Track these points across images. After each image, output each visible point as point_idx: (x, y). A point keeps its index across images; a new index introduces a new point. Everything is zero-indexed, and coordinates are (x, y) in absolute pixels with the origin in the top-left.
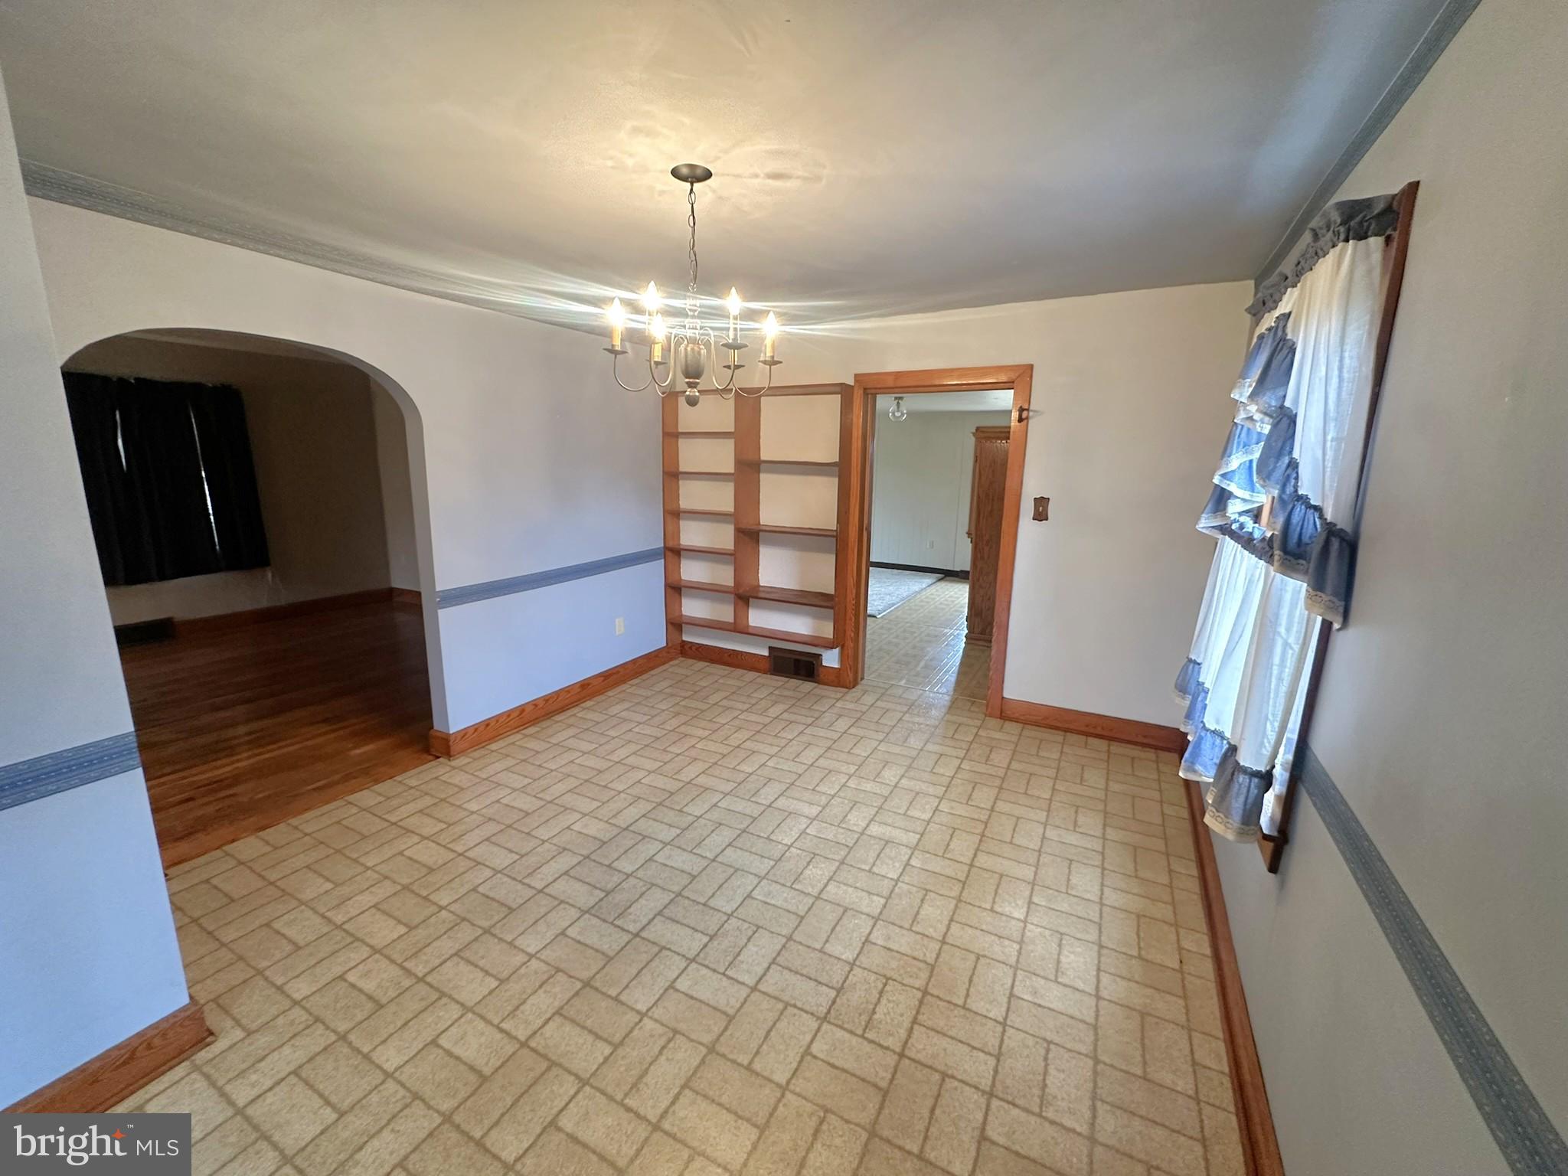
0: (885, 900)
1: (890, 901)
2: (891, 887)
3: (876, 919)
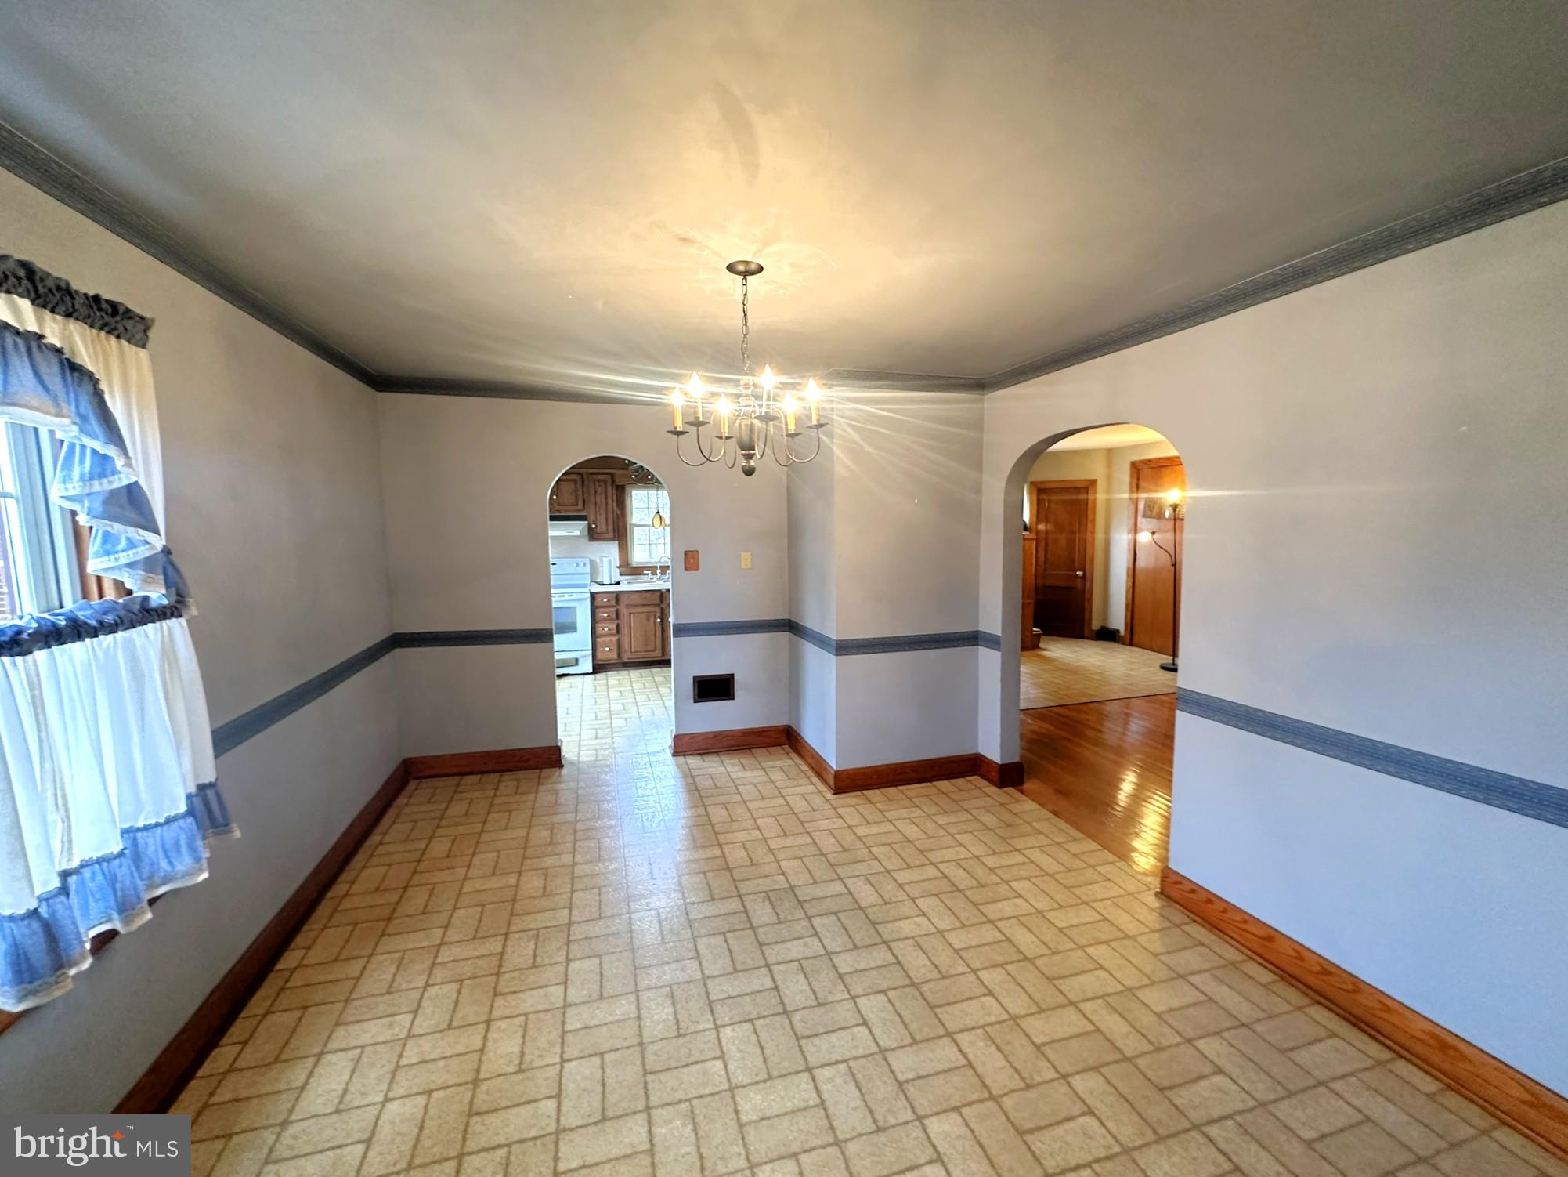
0: (566, 1030)
1: (560, 1032)
2: (566, 1049)
3: (566, 1005)
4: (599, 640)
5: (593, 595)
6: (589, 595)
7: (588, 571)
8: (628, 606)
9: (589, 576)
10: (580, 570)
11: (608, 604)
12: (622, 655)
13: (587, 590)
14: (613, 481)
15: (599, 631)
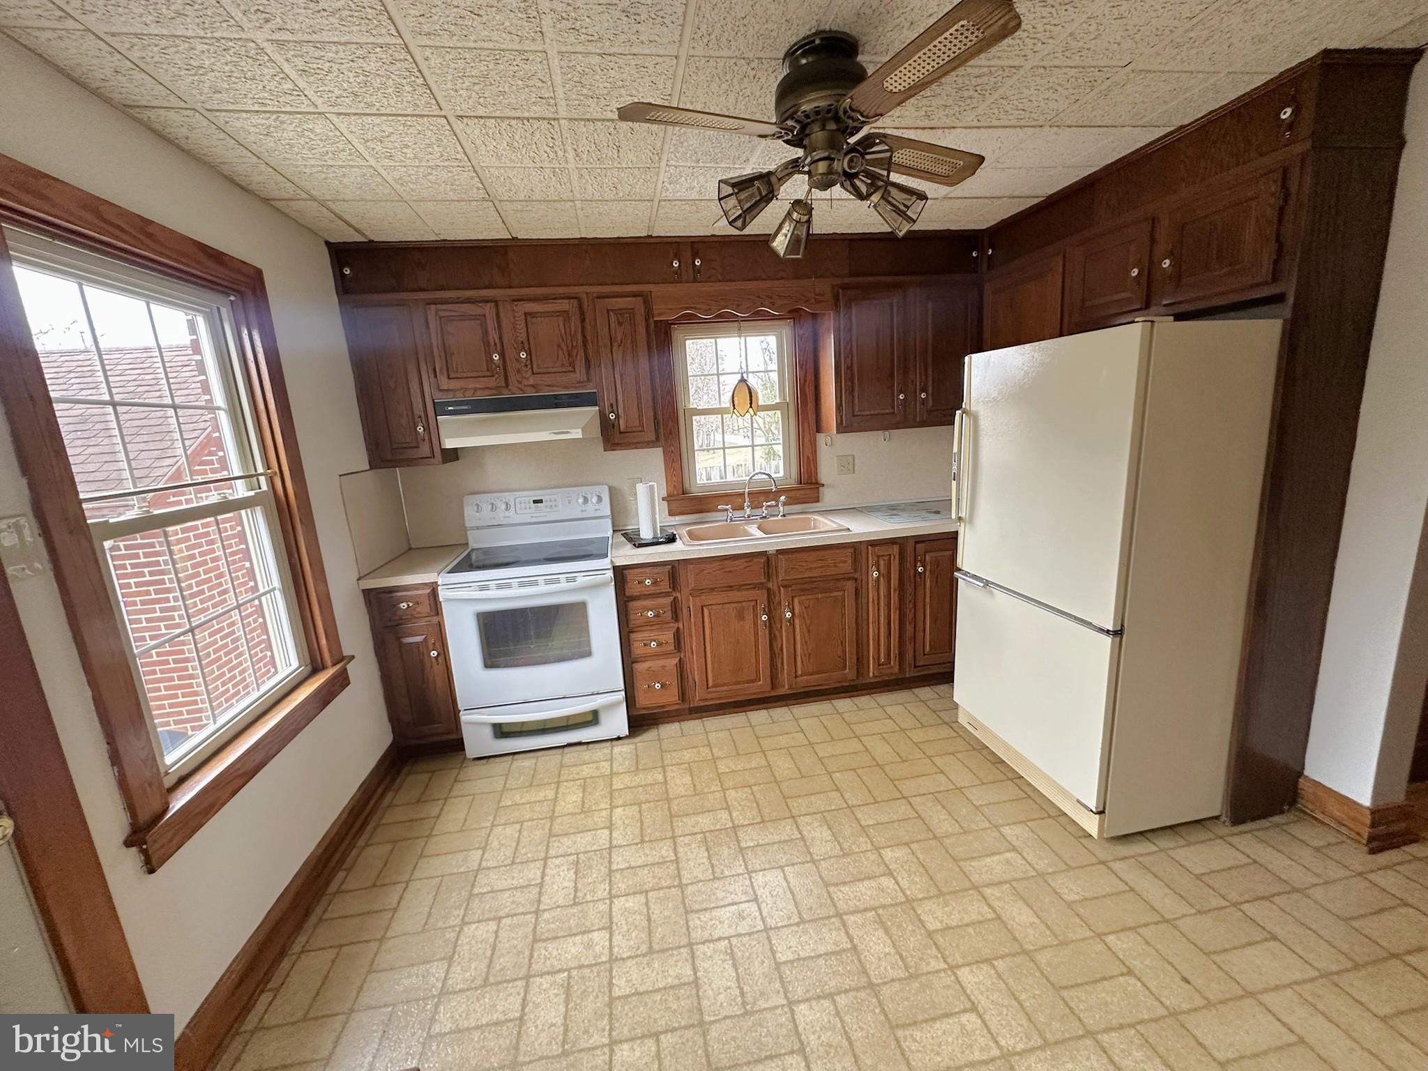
4: (640, 667)
5: (620, 573)
6: (610, 574)
7: (607, 511)
8: (697, 592)
9: (609, 521)
10: (590, 510)
11: (653, 589)
12: (689, 693)
13: (605, 563)
14: (649, 313)
15: (638, 649)
